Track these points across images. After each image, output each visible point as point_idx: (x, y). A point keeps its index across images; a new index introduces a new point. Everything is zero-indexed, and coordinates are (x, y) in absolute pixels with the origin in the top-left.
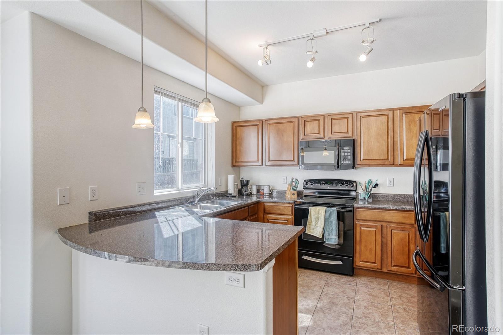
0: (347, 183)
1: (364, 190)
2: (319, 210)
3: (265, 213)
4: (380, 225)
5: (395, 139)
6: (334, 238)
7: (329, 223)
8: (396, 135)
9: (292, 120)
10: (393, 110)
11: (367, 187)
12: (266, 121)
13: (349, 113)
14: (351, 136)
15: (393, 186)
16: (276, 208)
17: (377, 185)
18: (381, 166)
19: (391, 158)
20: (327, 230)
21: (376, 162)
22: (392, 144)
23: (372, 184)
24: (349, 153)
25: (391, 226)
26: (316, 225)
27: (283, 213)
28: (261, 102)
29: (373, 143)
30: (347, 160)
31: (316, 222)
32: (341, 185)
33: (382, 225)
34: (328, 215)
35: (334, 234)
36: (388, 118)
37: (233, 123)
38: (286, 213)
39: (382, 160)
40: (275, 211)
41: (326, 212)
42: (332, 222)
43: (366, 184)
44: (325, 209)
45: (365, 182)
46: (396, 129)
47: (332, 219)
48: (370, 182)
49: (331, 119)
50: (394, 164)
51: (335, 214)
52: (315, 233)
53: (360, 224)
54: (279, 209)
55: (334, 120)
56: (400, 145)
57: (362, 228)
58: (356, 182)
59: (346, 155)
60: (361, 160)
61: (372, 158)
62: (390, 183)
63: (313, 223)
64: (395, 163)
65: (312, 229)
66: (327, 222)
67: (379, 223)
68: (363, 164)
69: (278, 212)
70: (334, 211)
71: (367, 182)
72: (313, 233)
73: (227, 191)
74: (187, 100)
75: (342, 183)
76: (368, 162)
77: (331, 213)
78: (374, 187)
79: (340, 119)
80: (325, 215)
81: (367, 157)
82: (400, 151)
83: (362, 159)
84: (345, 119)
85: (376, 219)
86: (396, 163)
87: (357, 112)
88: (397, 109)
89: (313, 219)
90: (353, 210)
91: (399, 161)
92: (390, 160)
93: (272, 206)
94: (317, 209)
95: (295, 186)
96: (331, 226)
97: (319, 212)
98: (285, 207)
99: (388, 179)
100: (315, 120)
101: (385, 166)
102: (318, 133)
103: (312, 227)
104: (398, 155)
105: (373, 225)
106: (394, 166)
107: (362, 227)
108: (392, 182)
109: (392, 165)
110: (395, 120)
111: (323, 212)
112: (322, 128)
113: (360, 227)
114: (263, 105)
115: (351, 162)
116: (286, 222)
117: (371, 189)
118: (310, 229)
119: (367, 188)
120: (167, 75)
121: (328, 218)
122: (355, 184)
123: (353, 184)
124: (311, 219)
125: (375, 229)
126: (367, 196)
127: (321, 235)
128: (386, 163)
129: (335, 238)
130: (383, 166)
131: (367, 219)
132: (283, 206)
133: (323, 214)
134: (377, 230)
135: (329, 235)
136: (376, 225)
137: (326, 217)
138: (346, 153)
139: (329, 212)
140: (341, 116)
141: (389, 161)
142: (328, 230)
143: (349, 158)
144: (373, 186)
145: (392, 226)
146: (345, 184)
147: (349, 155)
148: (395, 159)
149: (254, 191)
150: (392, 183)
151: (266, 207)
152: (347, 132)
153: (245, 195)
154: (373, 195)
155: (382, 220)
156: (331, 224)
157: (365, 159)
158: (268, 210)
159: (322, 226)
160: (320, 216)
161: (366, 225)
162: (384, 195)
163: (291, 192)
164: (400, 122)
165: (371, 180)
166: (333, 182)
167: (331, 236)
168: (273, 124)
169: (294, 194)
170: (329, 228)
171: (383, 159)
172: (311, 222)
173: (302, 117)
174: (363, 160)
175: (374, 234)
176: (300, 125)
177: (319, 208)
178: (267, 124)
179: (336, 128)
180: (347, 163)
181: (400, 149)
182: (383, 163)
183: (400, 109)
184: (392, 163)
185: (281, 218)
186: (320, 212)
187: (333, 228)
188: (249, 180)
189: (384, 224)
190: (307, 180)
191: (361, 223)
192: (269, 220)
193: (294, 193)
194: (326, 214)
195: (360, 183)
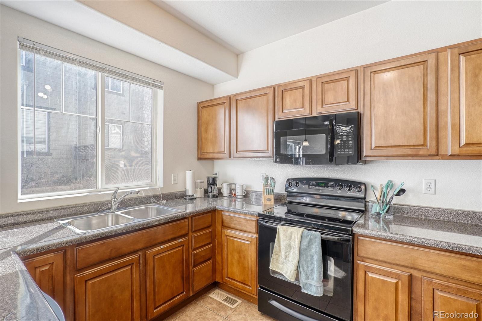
0: (350, 186)
1: (378, 199)
2: (291, 233)
3: (223, 225)
4: (407, 275)
5: (442, 108)
6: (315, 286)
7: (307, 258)
8: (442, 100)
9: (265, 92)
10: (437, 52)
11: (384, 193)
12: (234, 97)
13: (351, 70)
14: (355, 107)
15: (434, 193)
16: (236, 221)
17: (402, 191)
18: (410, 158)
19: (431, 143)
20: (303, 269)
21: (400, 152)
22: (434, 115)
23: (393, 190)
24: (350, 137)
25: (431, 282)
26: (286, 257)
27: (245, 229)
28: (237, 76)
29: (394, 117)
30: (347, 149)
31: (286, 252)
32: (340, 189)
33: (411, 275)
34: (305, 243)
35: (315, 279)
36: (426, 69)
37: (199, 103)
38: (248, 230)
39: (412, 147)
40: (235, 224)
41: (303, 238)
42: (312, 256)
43: (382, 188)
44: (300, 233)
45: (382, 185)
46: (442, 87)
47: (313, 251)
48: (390, 185)
49: (322, 83)
50: (437, 155)
51: (316, 244)
52: (285, 271)
53: (365, 266)
54: (240, 223)
55: (325, 85)
56: (453, 117)
57: (370, 275)
58: (365, 184)
59: (345, 139)
60: (373, 148)
61: (393, 145)
62: (429, 189)
63: (283, 253)
64: (440, 153)
65: (280, 262)
66: (305, 256)
67: (404, 269)
68: (375, 154)
69: (238, 227)
70: (316, 237)
71: (384, 185)
72: (281, 270)
73: (185, 192)
74: (103, 66)
75: (341, 185)
76: (384, 152)
77: (311, 240)
78: (398, 194)
79: (336, 81)
80: (300, 244)
81: (382, 143)
82: (452, 129)
83: (373, 146)
84: (344, 80)
85: (398, 262)
86: (442, 152)
87: (365, 66)
88: (444, 49)
89: (283, 247)
90: (351, 239)
91: (449, 147)
92: (430, 147)
93: (231, 217)
94: (289, 232)
95: (270, 188)
96: (311, 264)
97: (291, 237)
98: (247, 220)
99: (424, 180)
100: (297, 88)
101: (418, 158)
102: (302, 107)
103: (282, 259)
104: (446, 137)
105: (391, 273)
106: (438, 157)
107: (368, 271)
108: (433, 186)
109: (434, 156)
110: (440, 70)
111: (298, 238)
112: (307, 99)
113: (365, 271)
114: (238, 79)
115: (352, 151)
116: (249, 243)
117: (392, 198)
118: (278, 263)
119: (384, 195)
120: (73, 32)
121: (306, 249)
122: (363, 187)
123: (360, 187)
124: (280, 246)
125: (395, 281)
126: (383, 210)
127: (292, 276)
128: (421, 153)
129: (318, 286)
130: (415, 158)
131: (381, 259)
132: (244, 219)
133: (297, 242)
134: (400, 283)
135: (308, 278)
136: (399, 272)
137: (302, 247)
138: (346, 137)
139: (308, 239)
140: (337, 77)
141: (428, 150)
142: (305, 269)
143: (351, 144)
144: (395, 193)
145: (434, 281)
146: (347, 187)
147: (350, 139)
148: (440, 145)
149: (225, 191)
150: (433, 188)
151: (224, 218)
152: (348, 101)
153: (210, 197)
154: (394, 207)
155: (412, 266)
156: (311, 260)
157: (379, 147)
158: (226, 222)
159: (295, 261)
160: (292, 243)
161: (377, 269)
162: (417, 208)
163: (265, 196)
164: (452, 73)
165: (391, 182)
166: (328, 183)
167: (309, 281)
168: (242, 99)
169: (269, 200)
170: (308, 267)
171: (414, 146)
172: (280, 251)
173: (279, 85)
174: (376, 147)
175: (393, 289)
176: (277, 98)
177: (291, 230)
178: (235, 100)
179: (330, 97)
180: (347, 153)
181: (453, 126)
182: (414, 153)
183: (451, 47)
184: (434, 152)
185: (242, 236)
186: (293, 236)
187: (313, 268)
188: (217, 177)
189: (415, 273)
190: (292, 179)
191: (366, 264)
192: (228, 237)
193: (270, 198)
194: (302, 242)
195: (372, 186)
